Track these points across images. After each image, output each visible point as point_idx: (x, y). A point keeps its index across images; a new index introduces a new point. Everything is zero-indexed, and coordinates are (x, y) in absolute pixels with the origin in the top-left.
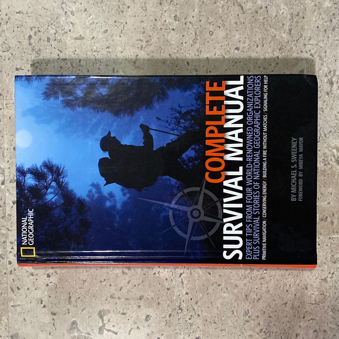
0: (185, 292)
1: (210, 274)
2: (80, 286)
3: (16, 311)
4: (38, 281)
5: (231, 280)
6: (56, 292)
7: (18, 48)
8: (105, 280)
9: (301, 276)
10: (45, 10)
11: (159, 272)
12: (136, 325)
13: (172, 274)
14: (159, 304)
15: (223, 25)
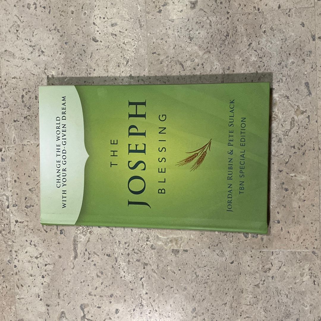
0: (145, 293)
1: (164, 279)
2: (66, 285)
3: (21, 303)
4: (36, 280)
5: (181, 283)
6: (49, 289)
7: (15, 105)
8: (84, 281)
9: (237, 282)
10: (33, 75)
11: (124, 276)
12: (108, 316)
13: (134, 278)
14: (125, 301)
15: (168, 81)
